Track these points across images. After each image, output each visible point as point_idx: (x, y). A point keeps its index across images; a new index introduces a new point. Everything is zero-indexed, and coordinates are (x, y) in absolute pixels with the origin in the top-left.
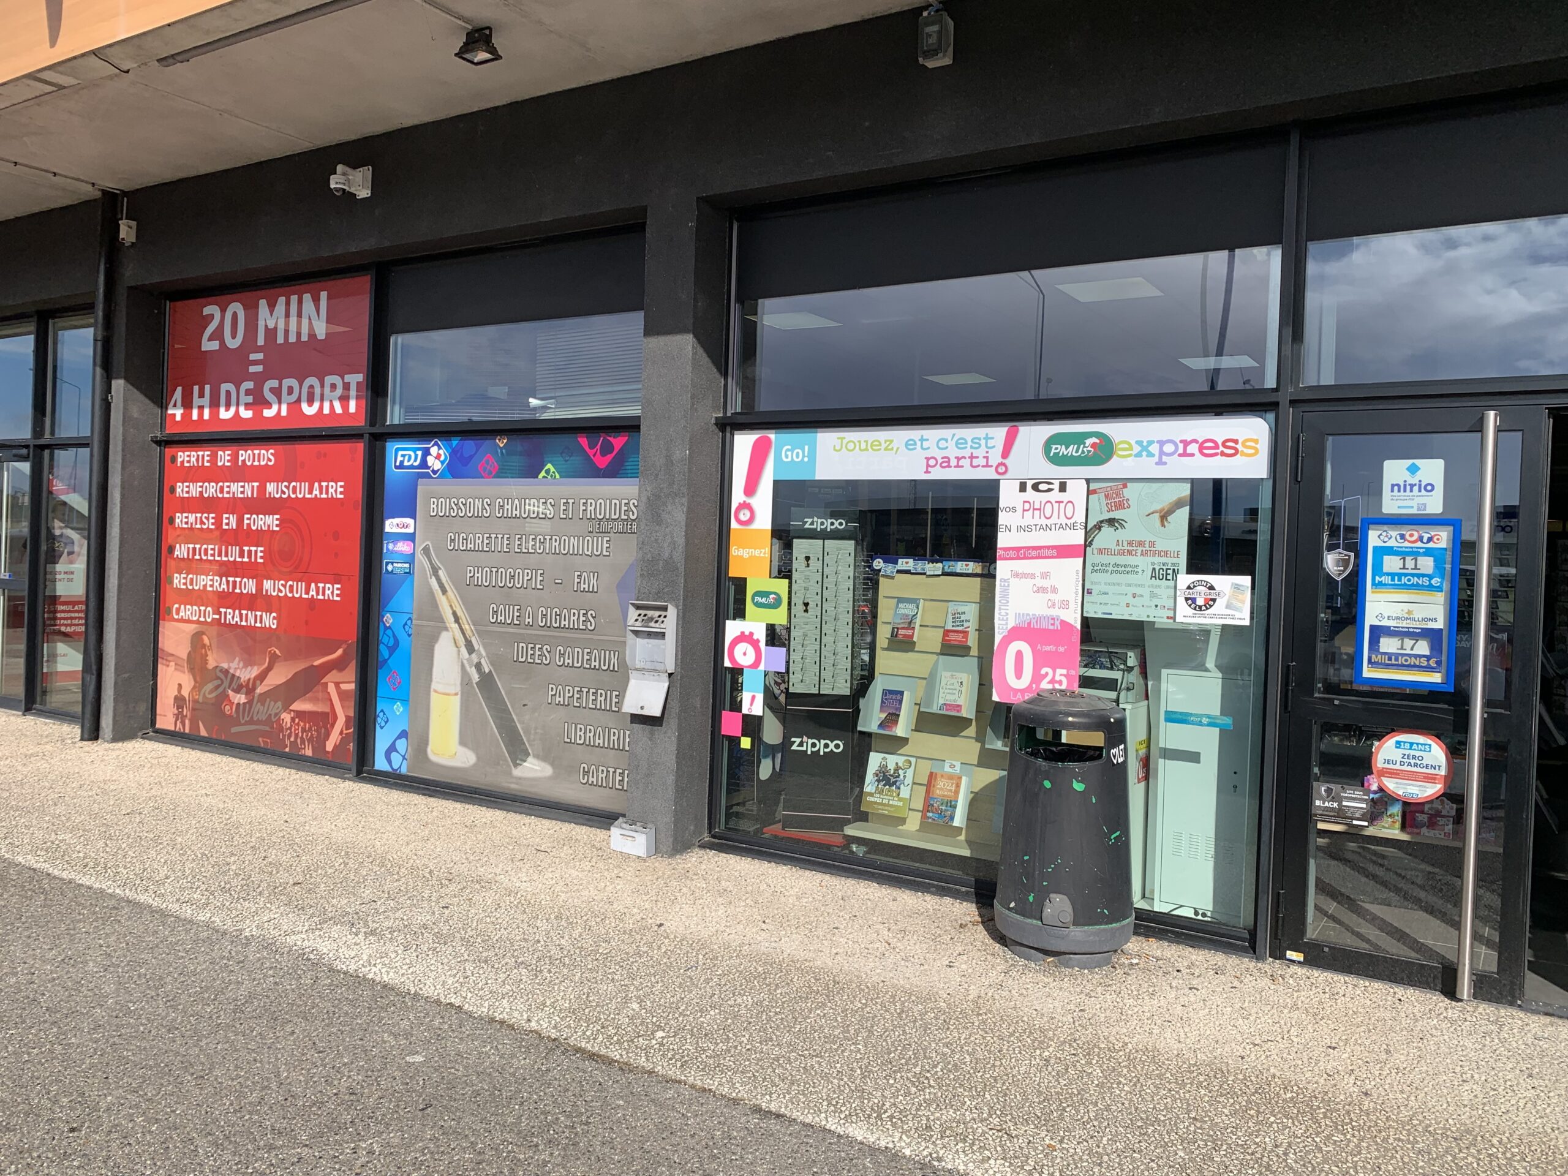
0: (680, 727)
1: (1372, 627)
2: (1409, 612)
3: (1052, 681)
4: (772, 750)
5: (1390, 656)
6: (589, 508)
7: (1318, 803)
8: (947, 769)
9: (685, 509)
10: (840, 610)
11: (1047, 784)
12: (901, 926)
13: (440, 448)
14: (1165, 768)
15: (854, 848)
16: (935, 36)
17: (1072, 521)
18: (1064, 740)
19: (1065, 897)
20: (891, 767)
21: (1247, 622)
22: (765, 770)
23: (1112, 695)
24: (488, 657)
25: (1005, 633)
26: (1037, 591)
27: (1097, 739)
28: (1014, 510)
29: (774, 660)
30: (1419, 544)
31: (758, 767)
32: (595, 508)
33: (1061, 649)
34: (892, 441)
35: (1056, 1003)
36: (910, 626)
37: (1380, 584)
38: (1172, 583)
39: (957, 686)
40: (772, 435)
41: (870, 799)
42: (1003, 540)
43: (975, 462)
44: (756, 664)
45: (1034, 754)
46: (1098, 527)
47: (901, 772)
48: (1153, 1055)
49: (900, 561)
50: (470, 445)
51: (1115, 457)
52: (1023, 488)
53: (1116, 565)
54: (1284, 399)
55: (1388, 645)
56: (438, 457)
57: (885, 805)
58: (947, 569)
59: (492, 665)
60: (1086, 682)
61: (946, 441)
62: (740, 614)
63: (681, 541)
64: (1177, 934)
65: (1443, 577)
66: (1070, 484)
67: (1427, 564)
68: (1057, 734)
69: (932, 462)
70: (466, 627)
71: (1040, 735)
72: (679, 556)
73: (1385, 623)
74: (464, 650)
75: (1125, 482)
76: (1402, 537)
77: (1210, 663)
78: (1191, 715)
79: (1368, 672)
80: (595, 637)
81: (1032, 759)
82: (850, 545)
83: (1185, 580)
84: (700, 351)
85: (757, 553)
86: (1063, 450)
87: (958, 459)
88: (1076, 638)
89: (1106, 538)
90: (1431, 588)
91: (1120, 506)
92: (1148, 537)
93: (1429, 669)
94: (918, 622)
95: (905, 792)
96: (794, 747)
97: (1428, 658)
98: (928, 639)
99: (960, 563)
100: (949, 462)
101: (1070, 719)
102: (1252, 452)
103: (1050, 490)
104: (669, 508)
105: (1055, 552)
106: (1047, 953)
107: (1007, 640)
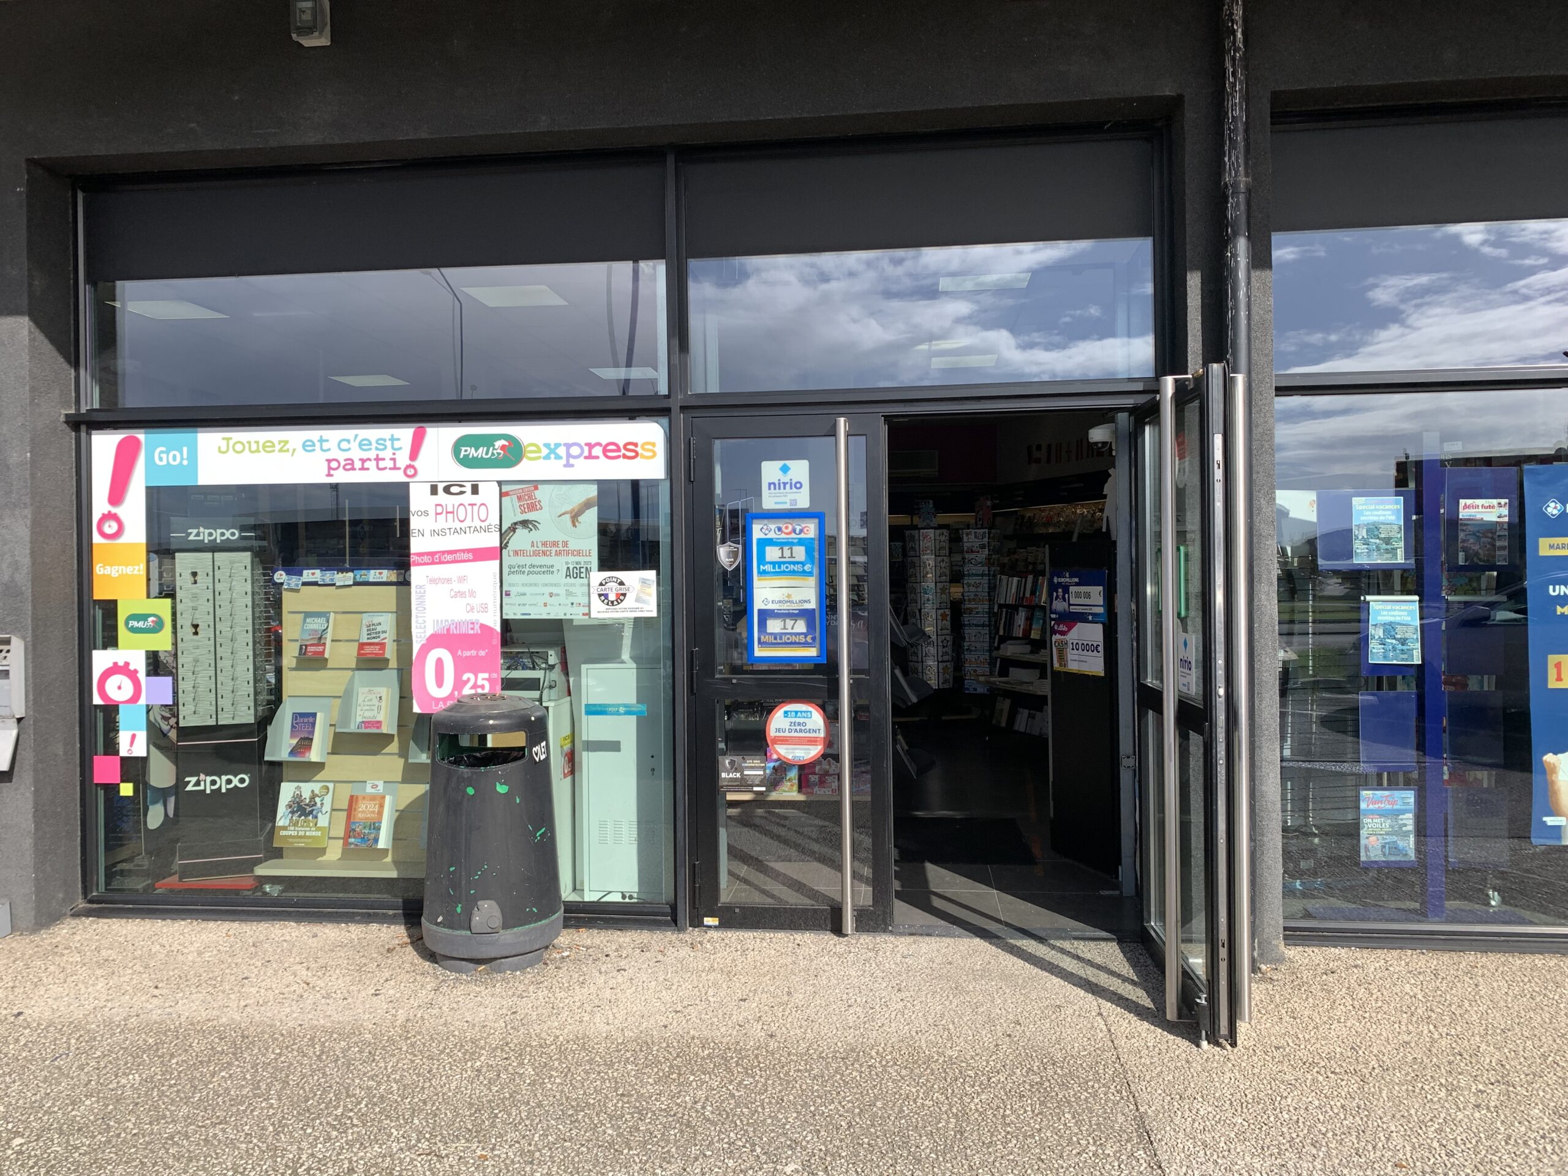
0: (36, 782)
1: (759, 611)
2: (789, 596)
3: (475, 686)
4: (162, 794)
5: (775, 635)
7: (724, 775)
8: (369, 790)
9: (28, 522)
10: (237, 629)
11: (470, 791)
12: (322, 962)
14: (589, 761)
15: (267, 888)
16: (309, 12)
17: (486, 523)
18: (490, 744)
19: (493, 903)
20: (306, 795)
21: (654, 614)
22: (155, 817)
23: (535, 694)
25: (424, 642)
26: (455, 596)
27: (517, 739)
28: (426, 513)
29: (159, 690)
30: (793, 535)
31: (145, 815)
33: (482, 653)
34: (286, 442)
35: (488, 1011)
36: (320, 640)
37: (764, 572)
38: (585, 581)
39: (375, 702)
40: (141, 435)
41: (283, 833)
42: (417, 545)
43: (382, 464)
44: (135, 699)
45: (457, 762)
46: (513, 528)
47: (318, 800)
48: (583, 1042)
49: (305, 572)
51: (525, 460)
52: (434, 490)
53: (532, 566)
54: (675, 404)
55: (774, 626)
57: (301, 837)
58: (358, 579)
60: (509, 684)
61: (348, 441)
62: (111, 641)
63: (26, 561)
64: (606, 921)
65: (813, 563)
66: (482, 487)
67: (800, 553)
68: (483, 739)
69: (334, 465)
71: (465, 741)
72: (23, 578)
73: (771, 606)
75: (536, 484)
76: (780, 529)
77: (626, 655)
78: (609, 705)
79: (759, 652)
81: (454, 767)
82: (246, 557)
83: (597, 576)
84: (40, 337)
85: (129, 570)
86: (472, 452)
87: (363, 461)
88: (497, 641)
89: (520, 539)
90: (804, 573)
91: (532, 507)
92: (560, 537)
93: (806, 645)
94: (329, 636)
95: (323, 821)
96: (189, 788)
97: (806, 635)
98: (342, 654)
99: (372, 572)
100: (352, 464)
101: (491, 722)
102: (650, 454)
103: (462, 493)
104: (7, 521)
105: (471, 556)
106: (478, 961)
107: (426, 649)
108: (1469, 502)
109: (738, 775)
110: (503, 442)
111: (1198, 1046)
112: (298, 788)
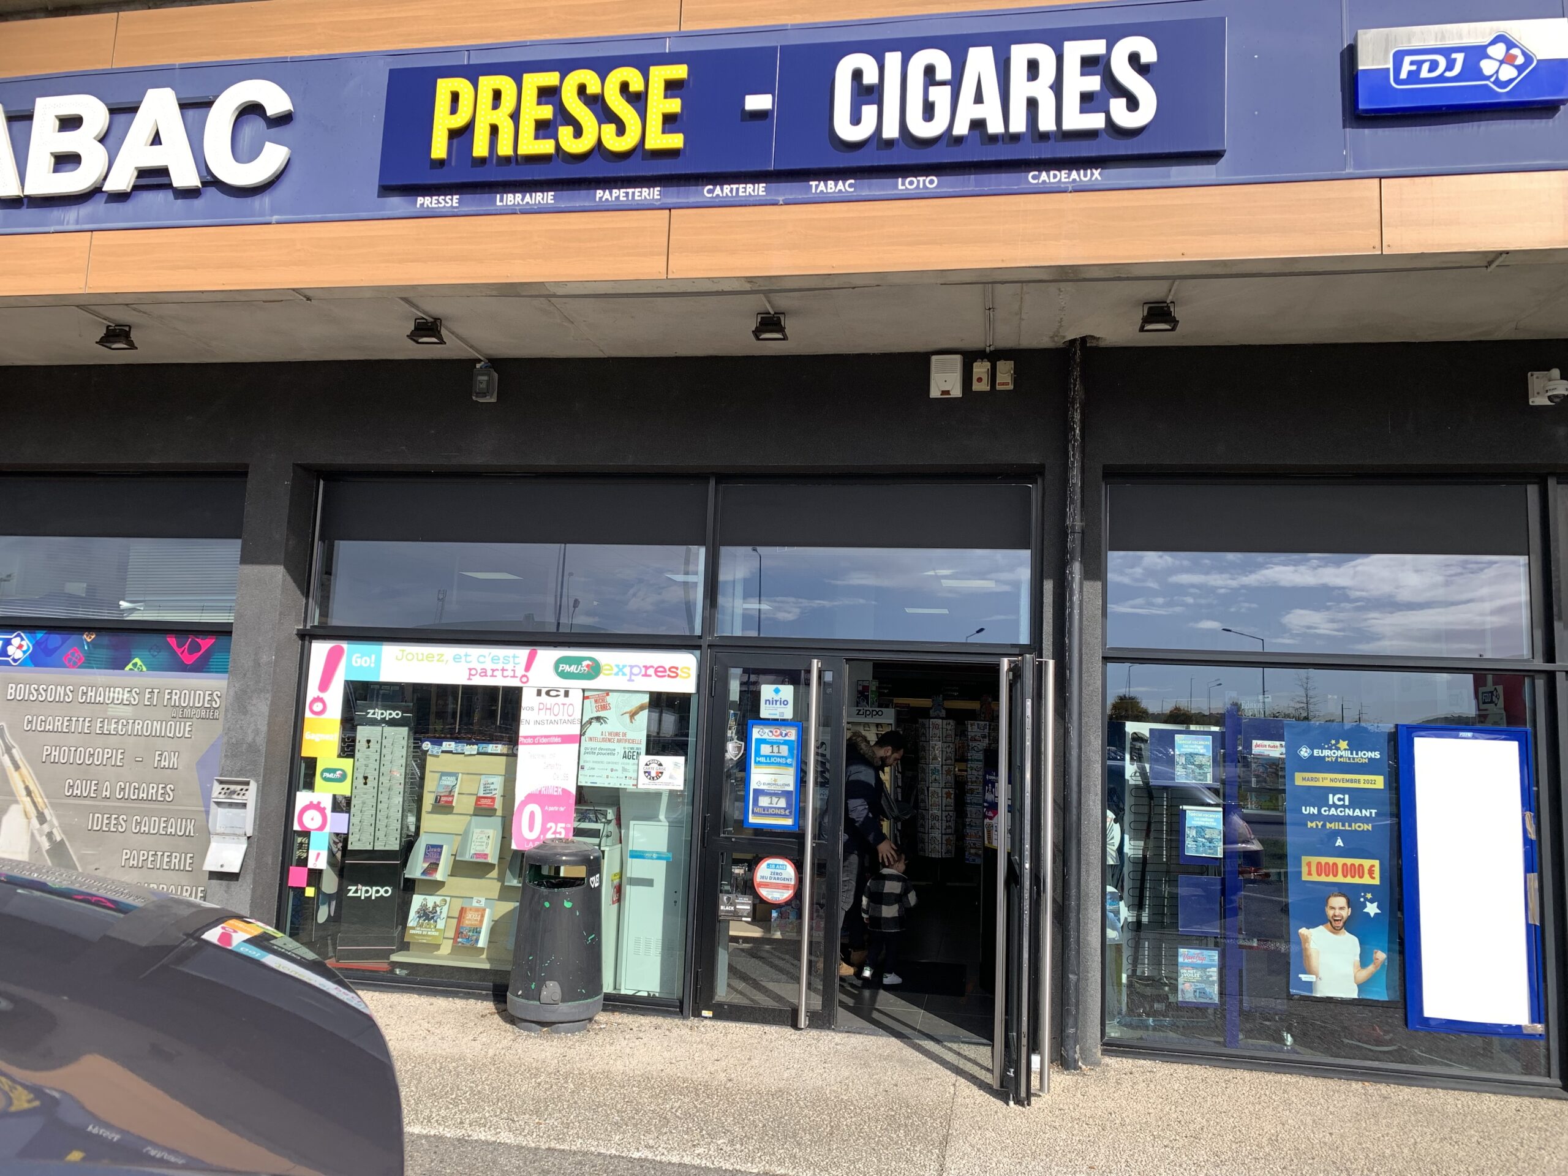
0: (255, 882)
1: (755, 790)
2: (775, 780)
3: (555, 833)
4: (329, 897)
5: (764, 808)
6: (174, 697)
7: (722, 908)
8: (475, 904)
9: (269, 703)
10: (393, 782)
11: (547, 905)
12: (437, 1019)
13: (22, 639)
14: (630, 891)
15: (398, 971)
16: (485, 383)
17: (572, 718)
18: (562, 875)
19: (556, 983)
20: (430, 905)
21: (681, 788)
22: (323, 914)
23: (596, 841)
24: (60, 827)
25: (523, 799)
26: (547, 768)
27: (580, 872)
28: (532, 709)
29: (339, 823)
30: (780, 738)
31: (317, 912)
32: (180, 697)
33: (562, 809)
34: (442, 655)
35: (548, 1054)
36: (450, 794)
37: (759, 763)
38: (636, 761)
39: (485, 839)
40: (345, 645)
41: (412, 932)
42: (524, 730)
43: (505, 673)
44: (321, 828)
45: (540, 885)
46: (590, 722)
47: (438, 909)
48: (607, 1074)
49: (444, 743)
50: (55, 639)
51: (601, 675)
52: (539, 693)
53: (601, 749)
54: (704, 643)
55: (764, 801)
56: (20, 647)
57: (424, 935)
58: (481, 750)
59: (64, 832)
60: (578, 832)
61: (485, 657)
62: (310, 785)
63: (264, 728)
64: (633, 1008)
65: (793, 758)
66: (571, 692)
67: (784, 750)
68: (558, 870)
69: (473, 672)
70: (38, 800)
71: (545, 871)
72: (261, 741)
73: (762, 787)
74: (35, 822)
75: (608, 692)
76: (771, 733)
77: (662, 817)
78: (646, 852)
79: (752, 820)
80: (171, 807)
81: (537, 888)
82: (404, 731)
83: (645, 758)
84: (289, 578)
85: (329, 736)
86: (567, 668)
87: (493, 670)
88: (573, 801)
89: (594, 729)
90: (786, 765)
91: (604, 708)
92: (620, 729)
93: (785, 816)
94: (457, 790)
95: (441, 924)
96: (350, 894)
97: (785, 809)
98: (463, 803)
99: (491, 745)
100: (486, 672)
101: (564, 858)
102: (686, 675)
103: (557, 696)
104: (254, 702)
105: (559, 740)
106: (543, 1024)
107: (524, 803)
108: (1259, 742)
109: (732, 908)
111: (1008, 1105)
112: (425, 899)
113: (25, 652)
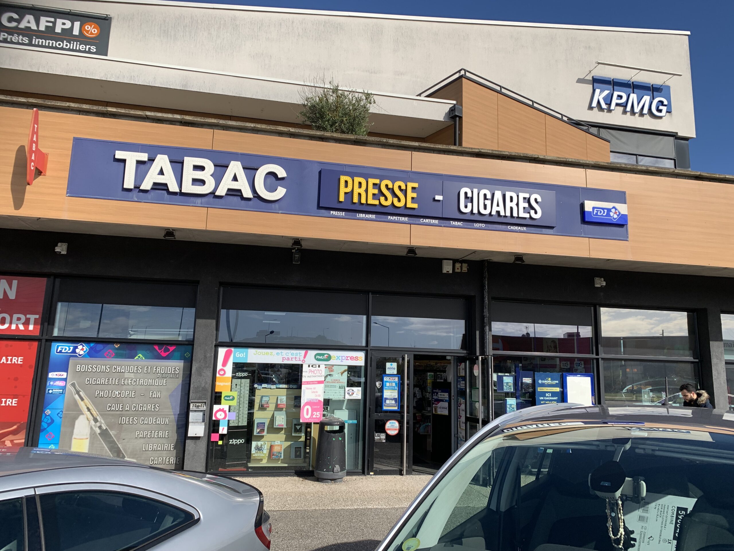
0: (207, 440)
1: (385, 398)
2: (392, 395)
3: (316, 415)
5: (388, 404)
6: (158, 370)
7: (376, 438)
9: (210, 372)
11: (334, 439)
13: (83, 346)
15: (250, 470)
16: (297, 257)
17: (321, 375)
19: (338, 465)
20: (260, 445)
21: (360, 398)
24: (106, 424)
25: (304, 404)
26: (313, 393)
28: (307, 372)
30: (393, 380)
32: (161, 370)
33: (318, 407)
34: (272, 353)
37: (386, 389)
38: (344, 390)
39: (281, 419)
40: (233, 349)
42: (304, 380)
43: (296, 359)
46: (327, 376)
47: (263, 446)
49: (263, 385)
50: (100, 346)
51: (331, 360)
52: (309, 366)
53: (331, 385)
54: (366, 349)
55: (388, 402)
56: (82, 349)
57: (259, 456)
59: (107, 426)
61: (288, 353)
62: (219, 403)
63: (209, 382)
65: (398, 387)
66: (321, 366)
67: (394, 384)
70: (94, 413)
73: (388, 397)
74: (93, 422)
75: (333, 365)
76: (390, 379)
79: (385, 408)
80: (158, 413)
81: (330, 434)
82: (248, 381)
83: (347, 389)
85: (226, 384)
86: (319, 357)
87: (292, 358)
88: (322, 404)
89: (329, 379)
90: (395, 389)
91: (332, 371)
92: (338, 379)
93: (395, 406)
94: (269, 402)
97: (395, 404)
99: (281, 385)
100: (289, 359)
102: (361, 360)
103: (316, 367)
105: (317, 383)
107: (304, 406)
108: (525, 378)
110: (327, 355)
112: (257, 443)
113: (85, 352)
